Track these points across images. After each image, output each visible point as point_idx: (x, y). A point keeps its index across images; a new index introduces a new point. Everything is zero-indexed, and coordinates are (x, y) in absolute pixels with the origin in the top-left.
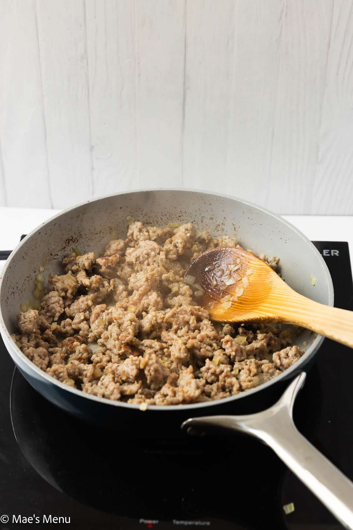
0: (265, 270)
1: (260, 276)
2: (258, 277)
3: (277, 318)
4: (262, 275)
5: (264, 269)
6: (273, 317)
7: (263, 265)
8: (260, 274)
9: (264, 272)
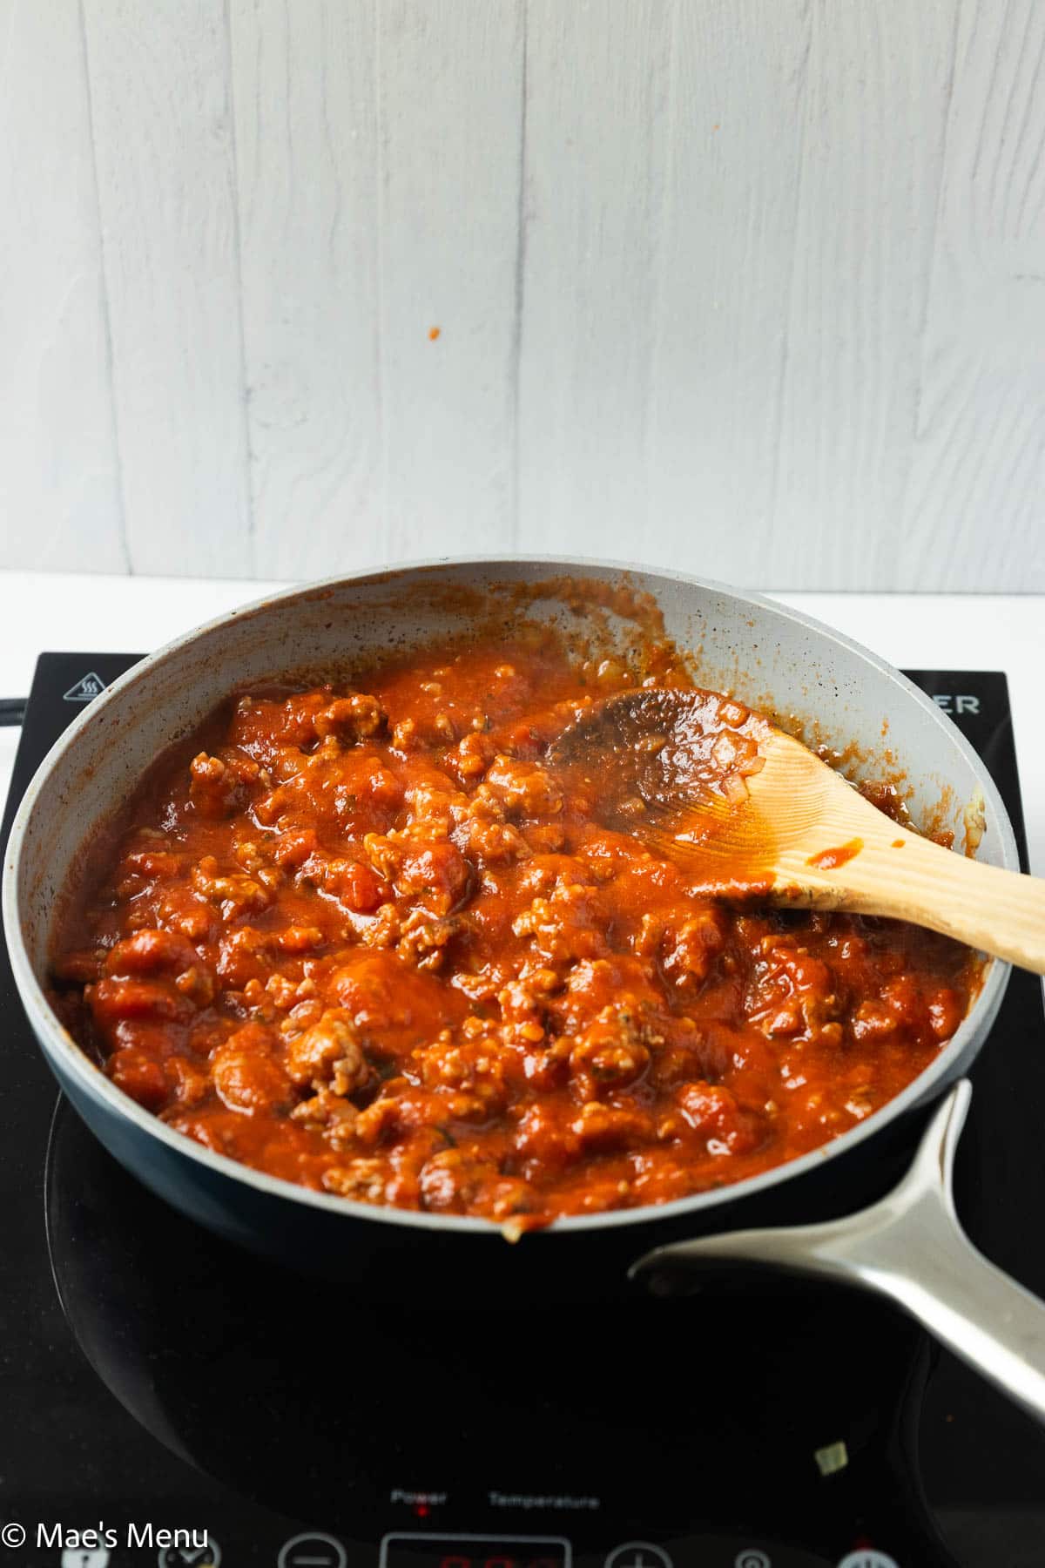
0: (800, 763)
1: (784, 778)
2: (775, 780)
3: (839, 891)
4: (791, 775)
5: (798, 761)
6: (826, 888)
7: (795, 750)
8: (783, 772)
9: (798, 769)
